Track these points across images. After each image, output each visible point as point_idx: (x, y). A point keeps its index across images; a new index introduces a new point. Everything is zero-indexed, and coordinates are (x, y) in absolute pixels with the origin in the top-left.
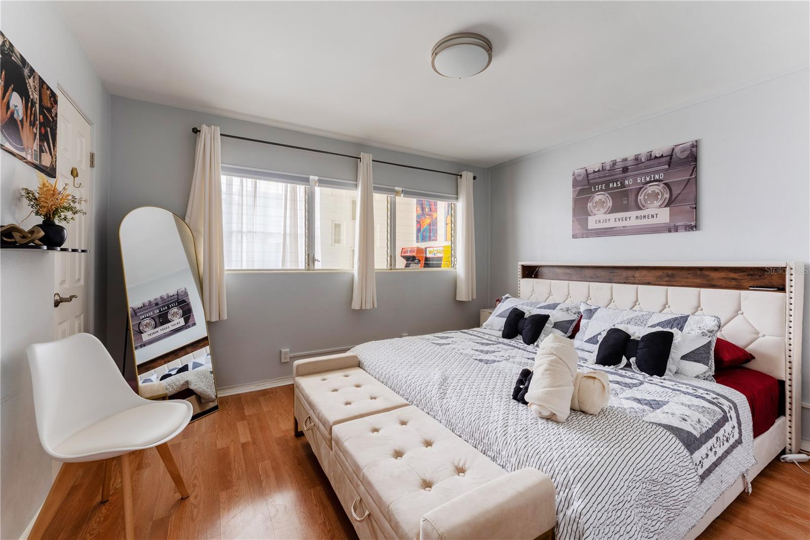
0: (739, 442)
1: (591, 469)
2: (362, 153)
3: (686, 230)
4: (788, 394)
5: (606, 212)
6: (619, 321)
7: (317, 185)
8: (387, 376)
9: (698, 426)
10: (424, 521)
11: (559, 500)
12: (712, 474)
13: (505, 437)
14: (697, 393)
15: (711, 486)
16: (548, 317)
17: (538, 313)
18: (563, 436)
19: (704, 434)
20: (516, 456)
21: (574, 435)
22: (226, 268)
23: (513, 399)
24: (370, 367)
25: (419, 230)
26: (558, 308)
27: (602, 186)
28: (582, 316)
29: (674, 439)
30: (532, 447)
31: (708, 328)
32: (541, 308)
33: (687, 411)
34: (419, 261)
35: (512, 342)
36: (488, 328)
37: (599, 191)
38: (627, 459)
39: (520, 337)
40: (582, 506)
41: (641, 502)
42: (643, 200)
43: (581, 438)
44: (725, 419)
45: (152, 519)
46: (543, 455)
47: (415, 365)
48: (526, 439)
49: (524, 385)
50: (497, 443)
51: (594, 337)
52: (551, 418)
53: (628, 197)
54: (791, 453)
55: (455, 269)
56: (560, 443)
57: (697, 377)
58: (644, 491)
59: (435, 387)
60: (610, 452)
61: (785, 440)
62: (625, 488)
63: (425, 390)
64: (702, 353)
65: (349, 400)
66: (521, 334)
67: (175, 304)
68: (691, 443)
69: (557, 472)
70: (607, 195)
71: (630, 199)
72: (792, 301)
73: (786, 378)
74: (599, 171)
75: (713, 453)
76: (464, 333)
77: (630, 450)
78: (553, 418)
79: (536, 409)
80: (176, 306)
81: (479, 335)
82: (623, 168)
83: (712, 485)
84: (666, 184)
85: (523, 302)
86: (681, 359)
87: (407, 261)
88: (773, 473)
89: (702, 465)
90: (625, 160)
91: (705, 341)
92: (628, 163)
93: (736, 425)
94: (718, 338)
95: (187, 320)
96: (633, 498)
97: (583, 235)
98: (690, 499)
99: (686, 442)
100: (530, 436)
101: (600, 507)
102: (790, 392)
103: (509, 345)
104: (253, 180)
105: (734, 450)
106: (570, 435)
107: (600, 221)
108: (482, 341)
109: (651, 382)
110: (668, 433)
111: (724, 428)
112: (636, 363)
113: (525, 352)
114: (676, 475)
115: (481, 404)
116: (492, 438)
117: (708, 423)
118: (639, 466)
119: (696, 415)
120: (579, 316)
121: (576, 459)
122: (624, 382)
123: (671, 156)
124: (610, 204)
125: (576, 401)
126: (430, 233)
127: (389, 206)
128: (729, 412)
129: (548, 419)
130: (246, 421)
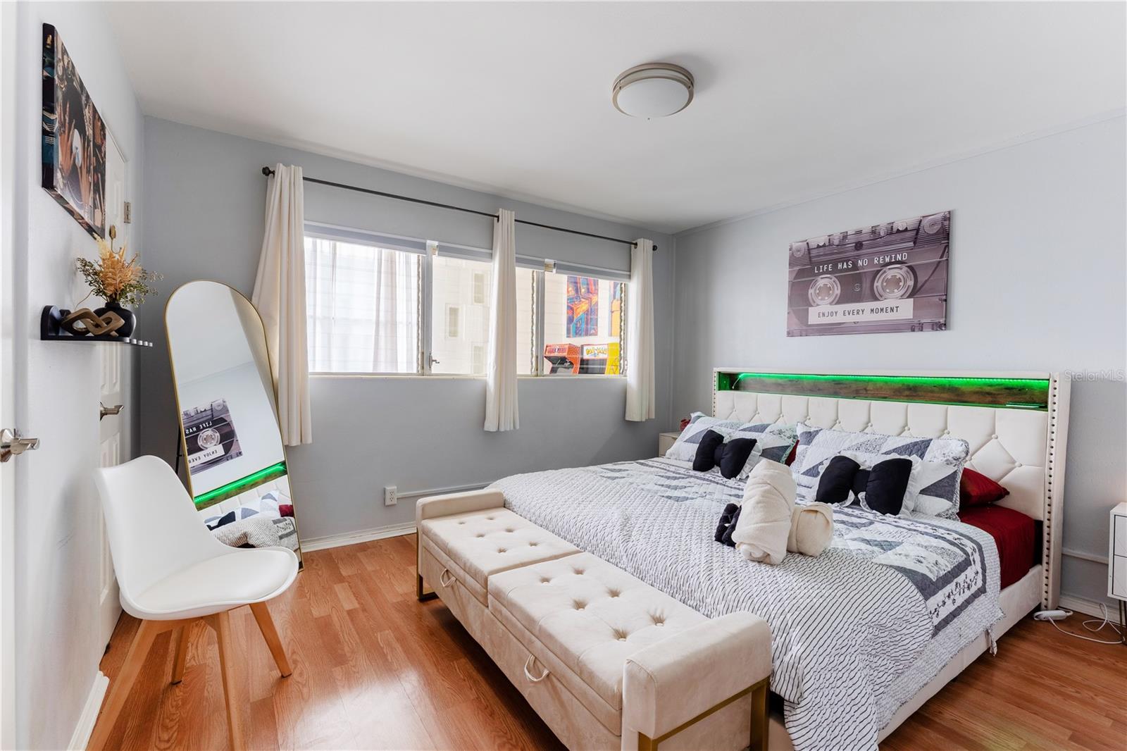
0: (982, 591)
1: (812, 611)
2: (501, 209)
3: (933, 329)
4: (1046, 537)
5: (833, 301)
6: (846, 446)
7: (437, 253)
8: (548, 518)
9: (935, 569)
10: (628, 663)
11: (775, 646)
12: (949, 626)
13: (710, 581)
14: (937, 533)
15: (947, 640)
16: (754, 441)
17: (741, 437)
18: (779, 579)
19: (941, 578)
20: (724, 602)
21: (792, 578)
22: (310, 370)
23: (716, 540)
24: (522, 507)
25: (570, 320)
26: (768, 430)
27: (828, 267)
28: (798, 441)
29: (906, 581)
30: (743, 590)
31: (954, 455)
32: (744, 430)
33: (923, 553)
34: (571, 363)
35: (707, 475)
36: (673, 457)
37: (824, 273)
38: (853, 601)
39: (716, 469)
40: (802, 650)
41: (867, 648)
42: (880, 288)
43: (801, 580)
44: (966, 563)
45: (249, 700)
46: (757, 599)
47: (584, 503)
48: (736, 583)
49: (730, 523)
50: (700, 589)
51: (813, 467)
52: (764, 560)
53: (861, 283)
54: (1047, 610)
55: (626, 376)
56: (776, 585)
57: (939, 515)
58: (870, 636)
59: (616, 529)
60: (833, 594)
61: (1040, 594)
62: (849, 631)
63: (602, 533)
64: (946, 486)
65: (503, 547)
66: (719, 465)
67: (209, 424)
68: (927, 587)
69: (772, 616)
70: (834, 279)
71: (864, 285)
72: (1055, 422)
73: (1044, 517)
74: (824, 246)
75: (951, 601)
76: (642, 464)
77: (856, 592)
78: (767, 560)
79: (746, 550)
80: (210, 427)
81: (662, 466)
82: (857, 243)
83: (949, 639)
84: (911, 268)
85: (720, 422)
86: (920, 493)
87: (553, 364)
88: (1024, 632)
89: (938, 614)
90: (859, 232)
91: (949, 471)
92: (863, 238)
93: (980, 571)
94: (965, 468)
95: (227, 448)
96: (858, 643)
97: (801, 332)
98: (922, 649)
99: (919, 585)
100: (740, 580)
101: (821, 650)
102: (1049, 534)
103: (704, 479)
104: (332, 242)
105: (976, 600)
106: (788, 577)
107: (824, 315)
108: (667, 475)
109: (883, 521)
110: (900, 575)
111: (966, 572)
112: (865, 499)
113: (726, 487)
114: (907, 621)
115: (677, 547)
116: (694, 583)
117: (947, 566)
118: (865, 609)
119: (933, 557)
120: (795, 441)
121: (795, 601)
122: (850, 521)
123: (918, 230)
124: (838, 291)
125: (794, 541)
126: (587, 324)
127: (535, 285)
128: (972, 554)
129: (760, 562)
130: (347, 584)
